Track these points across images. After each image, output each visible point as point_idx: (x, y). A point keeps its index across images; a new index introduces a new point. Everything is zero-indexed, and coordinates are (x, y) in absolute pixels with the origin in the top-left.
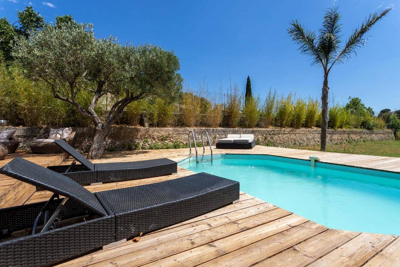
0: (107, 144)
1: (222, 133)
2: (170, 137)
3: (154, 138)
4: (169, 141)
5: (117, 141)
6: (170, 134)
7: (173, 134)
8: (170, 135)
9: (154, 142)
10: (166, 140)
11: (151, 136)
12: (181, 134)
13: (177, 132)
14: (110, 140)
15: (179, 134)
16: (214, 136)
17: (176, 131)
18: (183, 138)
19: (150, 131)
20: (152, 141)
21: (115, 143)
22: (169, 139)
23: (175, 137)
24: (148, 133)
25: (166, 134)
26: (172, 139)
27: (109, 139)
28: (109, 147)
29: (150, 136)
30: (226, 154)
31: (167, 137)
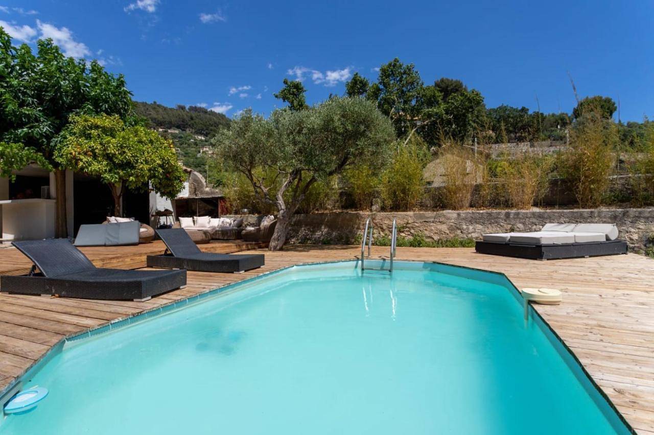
0: (322, 234)
1: (534, 220)
2: (409, 228)
3: (382, 228)
4: (407, 233)
5: (333, 231)
6: (410, 222)
7: (414, 222)
8: (409, 224)
9: (382, 234)
10: (403, 232)
11: (379, 225)
12: (430, 222)
13: (422, 219)
14: (326, 230)
15: (427, 222)
16: (510, 226)
17: (421, 217)
18: (433, 229)
19: (377, 218)
20: (380, 233)
21: (331, 234)
22: (407, 231)
23: (418, 227)
24: (374, 221)
25: (402, 222)
26: (412, 231)
27: (325, 228)
28: (323, 239)
29: (377, 225)
30: (434, 263)
31: (403, 227)
